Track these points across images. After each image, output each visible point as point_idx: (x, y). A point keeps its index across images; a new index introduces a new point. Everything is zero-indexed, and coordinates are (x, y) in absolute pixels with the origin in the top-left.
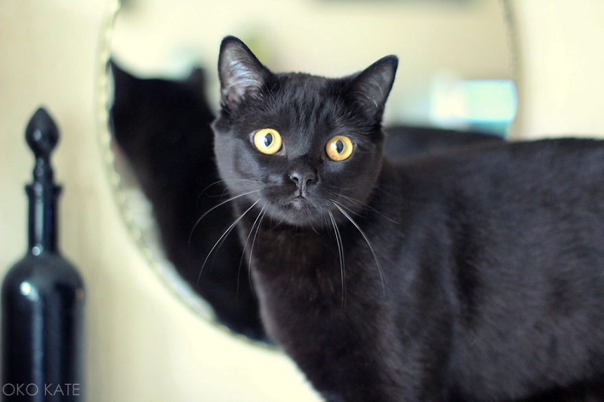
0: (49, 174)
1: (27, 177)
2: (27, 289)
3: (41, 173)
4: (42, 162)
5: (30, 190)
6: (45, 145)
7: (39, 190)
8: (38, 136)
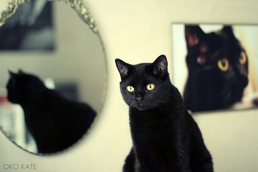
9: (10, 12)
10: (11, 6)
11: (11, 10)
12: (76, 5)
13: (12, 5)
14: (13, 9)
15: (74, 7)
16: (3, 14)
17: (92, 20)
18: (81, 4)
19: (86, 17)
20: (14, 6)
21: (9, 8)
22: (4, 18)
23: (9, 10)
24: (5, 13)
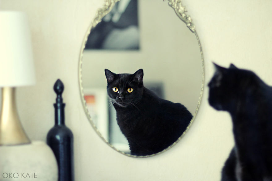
0: (61, 100)
1: (55, 102)
2: (58, 137)
3: (59, 100)
4: (59, 96)
5: (55, 105)
6: (60, 91)
7: (59, 105)
8: (58, 88)
9: (106, 10)
10: (107, 4)
11: (107, 7)
12: (174, 3)
13: (109, 3)
14: (109, 6)
15: (171, 6)
16: (99, 12)
17: (189, 19)
18: (178, 2)
19: (184, 15)
20: (111, 4)
21: (105, 5)
22: (100, 16)
23: (105, 7)
24: (101, 11)
